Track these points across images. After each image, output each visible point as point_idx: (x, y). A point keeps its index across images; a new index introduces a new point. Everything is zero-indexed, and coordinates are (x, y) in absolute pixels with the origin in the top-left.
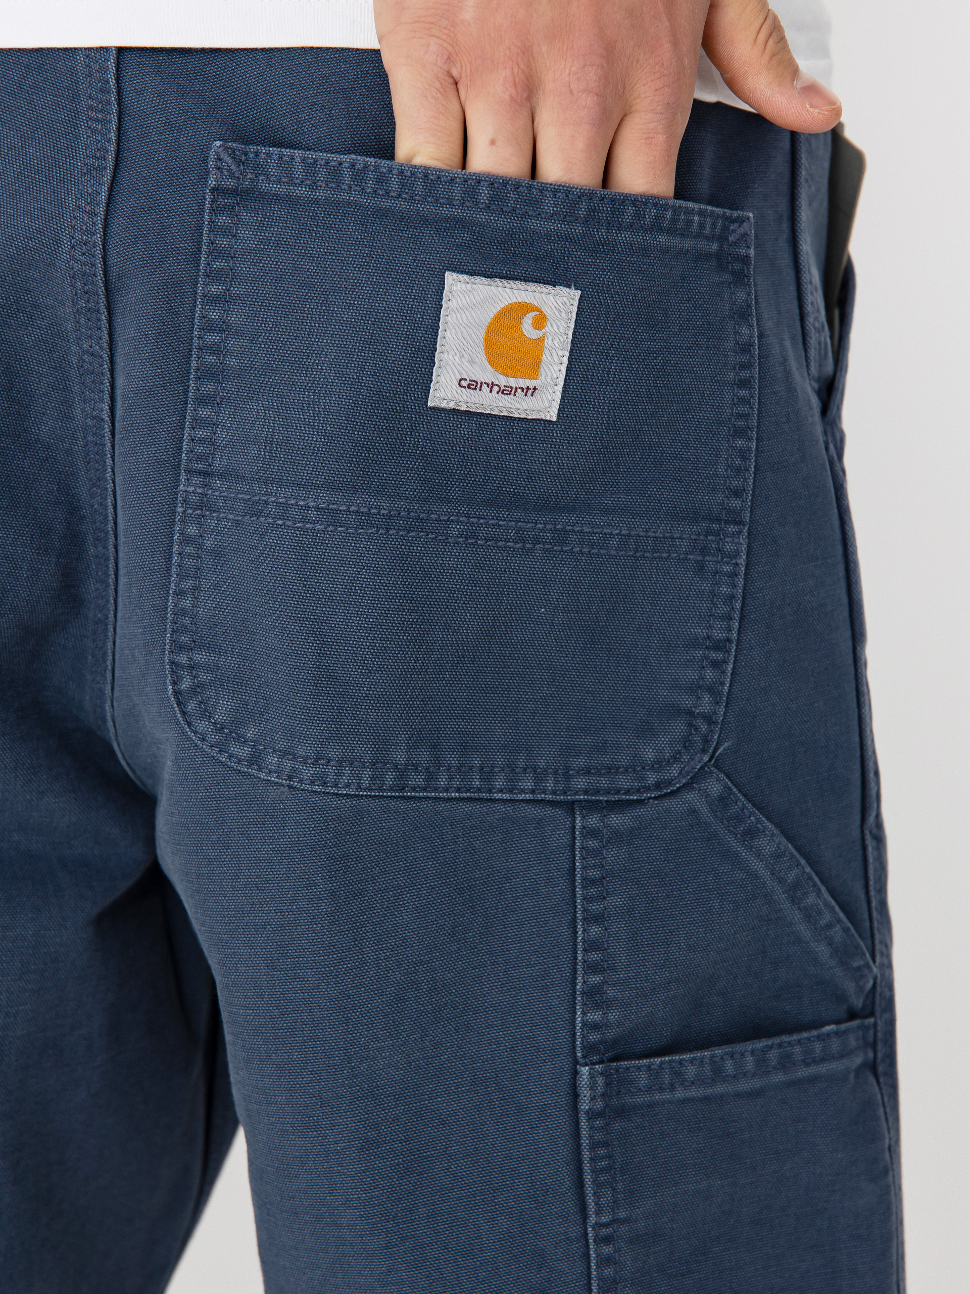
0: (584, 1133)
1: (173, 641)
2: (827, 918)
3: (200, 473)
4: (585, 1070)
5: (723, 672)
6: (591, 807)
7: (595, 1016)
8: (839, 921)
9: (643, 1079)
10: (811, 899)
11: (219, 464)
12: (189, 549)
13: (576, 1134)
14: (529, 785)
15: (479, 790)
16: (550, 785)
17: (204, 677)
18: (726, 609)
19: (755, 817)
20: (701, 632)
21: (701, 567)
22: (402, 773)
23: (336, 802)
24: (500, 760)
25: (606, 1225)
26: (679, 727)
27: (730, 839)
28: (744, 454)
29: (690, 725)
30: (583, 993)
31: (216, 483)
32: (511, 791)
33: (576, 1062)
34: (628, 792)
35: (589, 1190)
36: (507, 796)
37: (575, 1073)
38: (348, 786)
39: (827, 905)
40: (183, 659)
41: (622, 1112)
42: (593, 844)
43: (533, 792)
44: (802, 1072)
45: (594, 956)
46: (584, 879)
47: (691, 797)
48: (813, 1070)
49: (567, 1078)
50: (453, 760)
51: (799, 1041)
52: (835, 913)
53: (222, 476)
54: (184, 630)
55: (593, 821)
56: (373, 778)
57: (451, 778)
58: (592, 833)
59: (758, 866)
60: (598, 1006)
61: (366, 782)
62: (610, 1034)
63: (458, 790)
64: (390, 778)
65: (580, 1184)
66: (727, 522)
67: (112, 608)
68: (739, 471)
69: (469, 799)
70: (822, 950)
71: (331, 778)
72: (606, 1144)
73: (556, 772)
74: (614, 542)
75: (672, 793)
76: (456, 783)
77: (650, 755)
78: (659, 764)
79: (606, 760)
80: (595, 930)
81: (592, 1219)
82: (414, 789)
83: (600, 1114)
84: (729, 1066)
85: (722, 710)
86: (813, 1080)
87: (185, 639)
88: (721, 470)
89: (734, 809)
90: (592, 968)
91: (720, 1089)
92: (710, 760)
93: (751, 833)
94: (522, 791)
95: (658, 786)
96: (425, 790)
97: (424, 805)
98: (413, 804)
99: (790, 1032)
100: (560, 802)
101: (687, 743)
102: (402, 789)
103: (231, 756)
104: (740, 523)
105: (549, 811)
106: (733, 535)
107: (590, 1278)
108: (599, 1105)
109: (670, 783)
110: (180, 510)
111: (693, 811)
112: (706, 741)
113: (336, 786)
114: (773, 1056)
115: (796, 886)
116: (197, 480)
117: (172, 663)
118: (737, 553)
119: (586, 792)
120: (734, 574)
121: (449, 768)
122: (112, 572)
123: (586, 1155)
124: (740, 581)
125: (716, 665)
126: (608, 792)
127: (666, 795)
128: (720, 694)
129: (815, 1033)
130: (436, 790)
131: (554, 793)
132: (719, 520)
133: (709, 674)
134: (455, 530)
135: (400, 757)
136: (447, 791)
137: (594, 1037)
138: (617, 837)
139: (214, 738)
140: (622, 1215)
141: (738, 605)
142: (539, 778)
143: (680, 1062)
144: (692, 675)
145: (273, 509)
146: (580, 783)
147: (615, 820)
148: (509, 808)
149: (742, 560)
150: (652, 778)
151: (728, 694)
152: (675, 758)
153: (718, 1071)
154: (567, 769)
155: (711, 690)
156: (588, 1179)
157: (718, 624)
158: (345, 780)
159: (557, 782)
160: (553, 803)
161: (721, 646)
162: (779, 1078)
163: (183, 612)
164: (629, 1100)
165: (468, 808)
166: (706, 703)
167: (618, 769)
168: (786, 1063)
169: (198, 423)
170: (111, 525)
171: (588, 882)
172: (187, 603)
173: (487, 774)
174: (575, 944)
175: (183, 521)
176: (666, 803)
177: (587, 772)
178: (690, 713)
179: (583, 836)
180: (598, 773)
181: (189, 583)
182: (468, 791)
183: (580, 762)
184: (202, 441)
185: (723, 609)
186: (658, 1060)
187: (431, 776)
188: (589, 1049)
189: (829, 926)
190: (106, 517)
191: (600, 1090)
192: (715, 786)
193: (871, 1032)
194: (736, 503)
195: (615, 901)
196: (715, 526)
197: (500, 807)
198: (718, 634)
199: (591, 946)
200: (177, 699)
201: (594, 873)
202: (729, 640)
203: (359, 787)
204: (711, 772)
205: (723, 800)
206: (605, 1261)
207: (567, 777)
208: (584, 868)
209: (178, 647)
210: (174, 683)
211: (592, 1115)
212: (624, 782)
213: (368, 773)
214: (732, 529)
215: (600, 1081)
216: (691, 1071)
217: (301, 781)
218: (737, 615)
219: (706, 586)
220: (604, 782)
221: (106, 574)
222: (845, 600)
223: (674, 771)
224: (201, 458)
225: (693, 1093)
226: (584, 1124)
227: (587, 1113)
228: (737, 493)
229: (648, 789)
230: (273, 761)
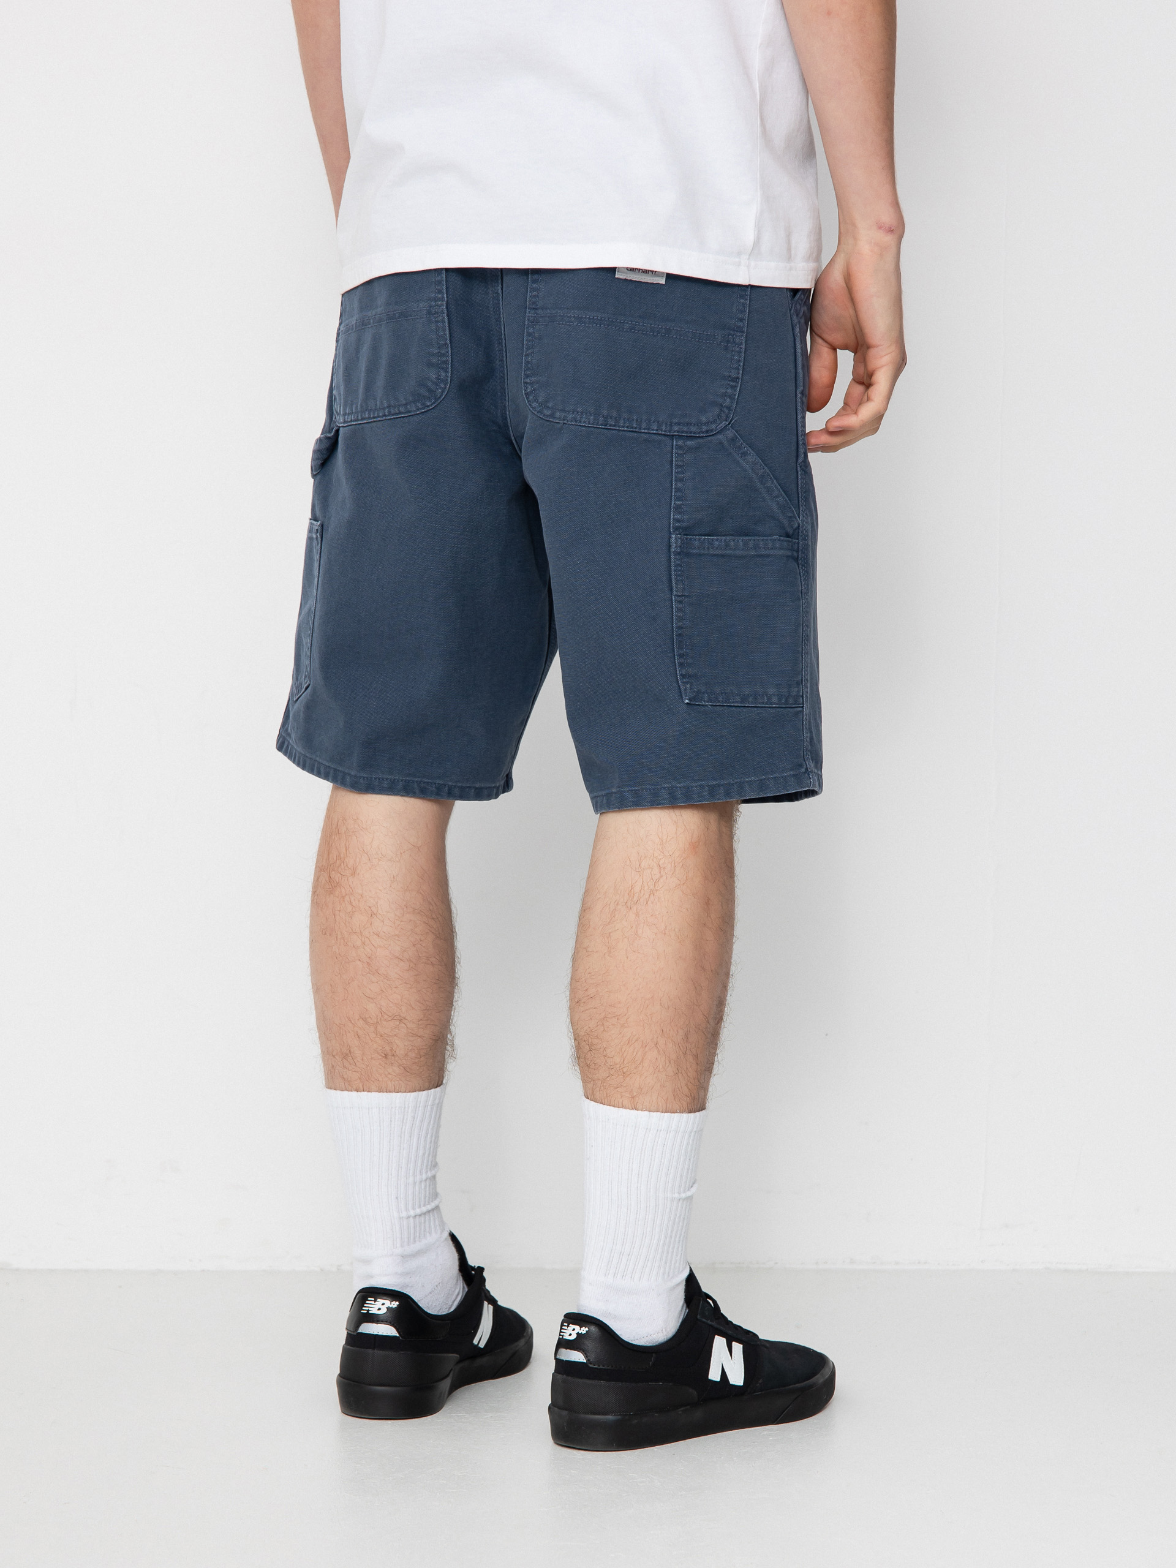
0: (673, 560)
1: (524, 374)
2: (776, 493)
3: (534, 309)
4: (673, 536)
5: (735, 391)
6: (680, 437)
7: (678, 517)
8: (782, 495)
9: (697, 544)
10: (769, 484)
11: (540, 304)
12: (530, 338)
13: (670, 561)
14: (656, 427)
15: (636, 428)
16: (664, 428)
17: (535, 386)
18: (737, 365)
19: (746, 448)
20: (727, 373)
21: (726, 348)
22: (606, 418)
23: (580, 428)
24: (644, 417)
25: (679, 596)
26: (717, 410)
27: (735, 455)
28: (744, 305)
29: (721, 410)
30: (674, 508)
31: (539, 312)
32: (649, 429)
33: (670, 533)
34: (695, 433)
35: (673, 582)
36: (646, 431)
37: (670, 537)
38: (585, 422)
39: (776, 488)
40: (528, 381)
41: (688, 555)
42: (680, 452)
43: (657, 430)
44: (763, 552)
45: (679, 494)
46: (676, 465)
47: (720, 437)
48: (768, 552)
49: (667, 539)
50: (625, 416)
51: (763, 540)
52: (780, 491)
53: (542, 308)
54: (528, 369)
55: (680, 443)
56: (594, 420)
57: (625, 422)
58: (680, 447)
59: (747, 467)
60: (680, 513)
61: (591, 421)
62: (685, 525)
63: (627, 427)
64: (601, 420)
65: (670, 580)
66: (737, 331)
67: (506, 370)
68: (742, 312)
69: (632, 431)
70: (774, 506)
71: (578, 419)
72: (681, 566)
73: (666, 424)
74: (690, 335)
75: (713, 435)
76: (627, 425)
77: (704, 419)
78: (708, 423)
79: (687, 420)
80: (679, 484)
81: (674, 593)
82: (610, 426)
83: (679, 554)
84: (732, 544)
85: (734, 406)
86: (768, 556)
87: (528, 372)
88: (734, 310)
89: (738, 444)
90: (678, 498)
91: (728, 552)
92: (729, 424)
93: (745, 454)
94: (653, 430)
95: (707, 431)
96: (614, 426)
97: (614, 432)
98: (610, 431)
99: (759, 536)
100: (668, 435)
101: (719, 416)
102: (606, 425)
103: (544, 415)
104: (743, 332)
105: (663, 438)
106: (739, 336)
107: (673, 616)
108: (679, 550)
109: (712, 431)
110: (526, 323)
111: (721, 443)
112: (727, 417)
113: (580, 422)
114: (751, 544)
115: (763, 476)
116: (532, 311)
117: (525, 383)
118: (741, 344)
119: (678, 432)
120: (740, 352)
121: (624, 419)
122: (504, 355)
123: (673, 568)
124: (743, 355)
125: (732, 387)
126: (687, 432)
127: (710, 436)
128: (734, 399)
129: (770, 538)
130: (619, 427)
131: (665, 431)
132: (734, 330)
133: (729, 391)
134: (626, 326)
135: (605, 412)
136: (623, 427)
137: (677, 524)
138: (690, 449)
139: (538, 409)
140: (686, 593)
141: (742, 364)
142: (660, 425)
143: (712, 540)
144: (722, 391)
145: (559, 318)
146: (676, 428)
147: (689, 443)
148: (647, 436)
149: (743, 346)
150: (704, 428)
151: (737, 399)
152: (714, 422)
153: (727, 545)
154: (671, 423)
155: (730, 397)
156: (673, 578)
157: (733, 371)
158: (583, 420)
159: (666, 427)
160: (665, 435)
161: (735, 379)
162: (753, 552)
163: (528, 362)
164: (691, 551)
165: (631, 434)
166: (728, 402)
167: (691, 424)
168: (756, 547)
169: (533, 290)
170: (503, 336)
171: (678, 466)
172: (529, 359)
173: (639, 422)
174: (672, 489)
175: (528, 328)
176: (710, 438)
177: (679, 424)
178: (721, 405)
179: (676, 449)
180: (683, 425)
181: (530, 351)
182: (632, 428)
183: (676, 420)
184: (534, 296)
185: (735, 365)
186: (703, 537)
187: (617, 421)
188: (676, 529)
189: (777, 497)
190: (501, 333)
191: (679, 544)
192: (730, 434)
193: (796, 546)
194: (741, 324)
195: (688, 474)
196: (732, 332)
197: (644, 435)
198: (734, 375)
199: (678, 490)
200: (526, 396)
201: (679, 463)
202: (738, 378)
203: (589, 423)
204: (729, 429)
205: (733, 440)
206: (679, 610)
207: (671, 425)
208: (676, 461)
209: (527, 376)
210: (525, 390)
211: (676, 553)
212: (693, 429)
213: (592, 418)
214: (738, 334)
215: (679, 541)
216: (716, 543)
217: (568, 421)
218: (741, 368)
219: (728, 356)
220: (685, 429)
221: (503, 357)
222: (793, 371)
223: (713, 426)
224: (534, 303)
225: (717, 552)
226: (672, 556)
227: (674, 552)
228: (741, 320)
229: (703, 432)
230: (558, 414)
